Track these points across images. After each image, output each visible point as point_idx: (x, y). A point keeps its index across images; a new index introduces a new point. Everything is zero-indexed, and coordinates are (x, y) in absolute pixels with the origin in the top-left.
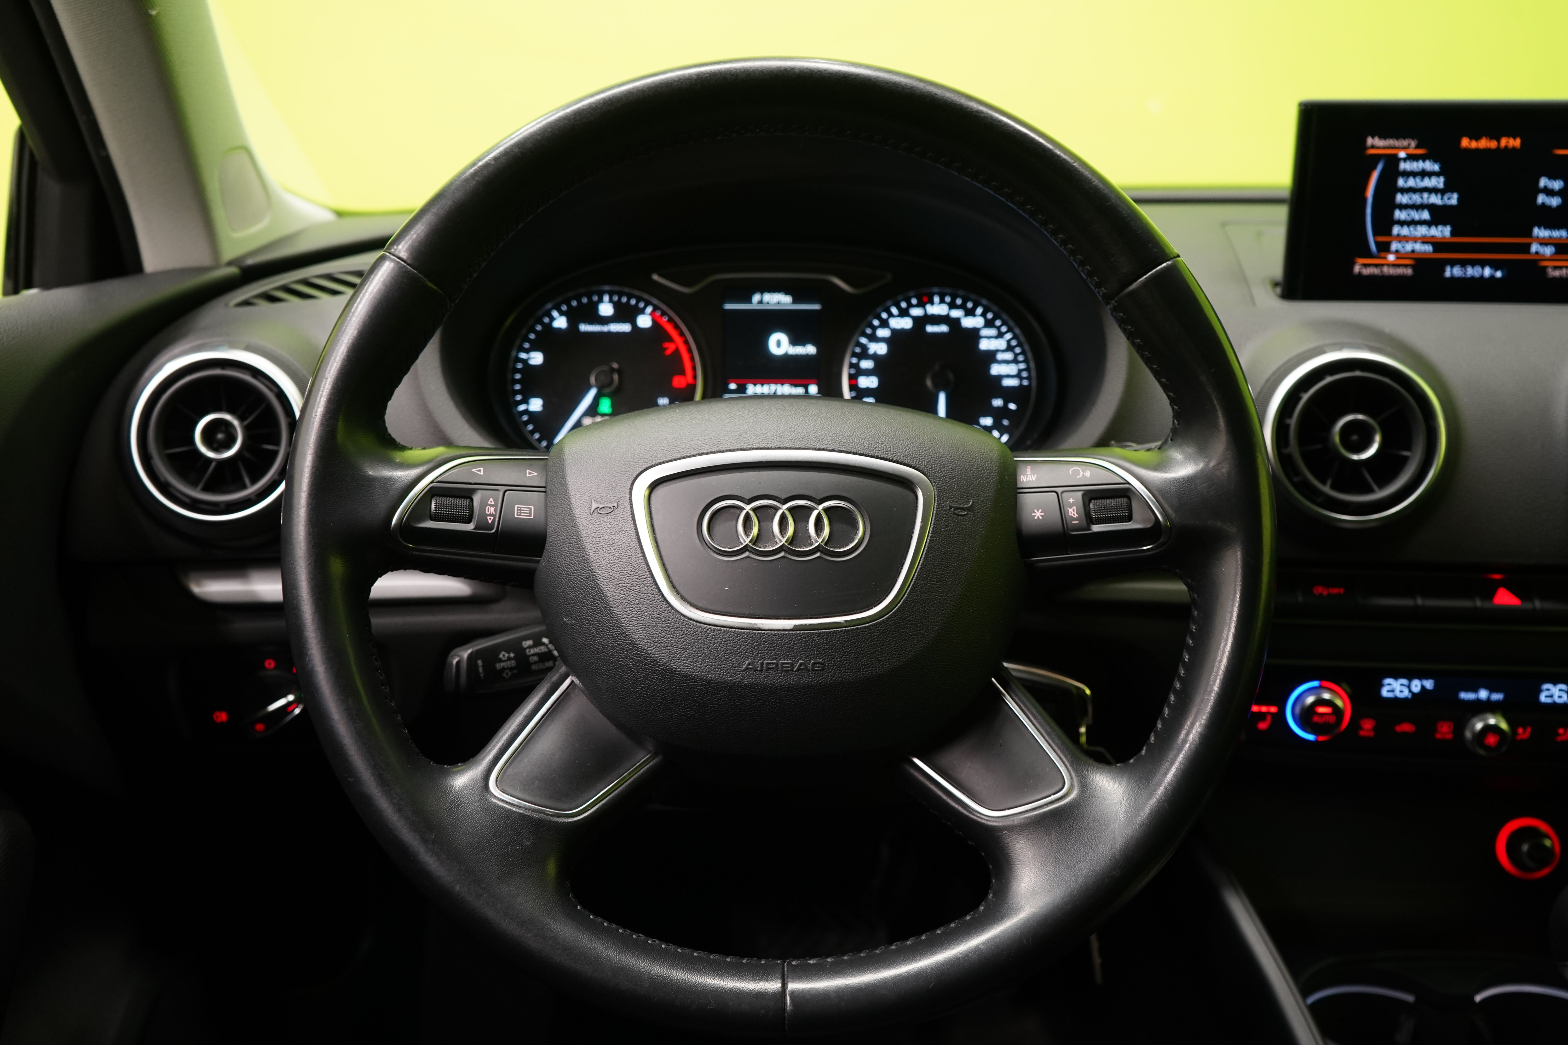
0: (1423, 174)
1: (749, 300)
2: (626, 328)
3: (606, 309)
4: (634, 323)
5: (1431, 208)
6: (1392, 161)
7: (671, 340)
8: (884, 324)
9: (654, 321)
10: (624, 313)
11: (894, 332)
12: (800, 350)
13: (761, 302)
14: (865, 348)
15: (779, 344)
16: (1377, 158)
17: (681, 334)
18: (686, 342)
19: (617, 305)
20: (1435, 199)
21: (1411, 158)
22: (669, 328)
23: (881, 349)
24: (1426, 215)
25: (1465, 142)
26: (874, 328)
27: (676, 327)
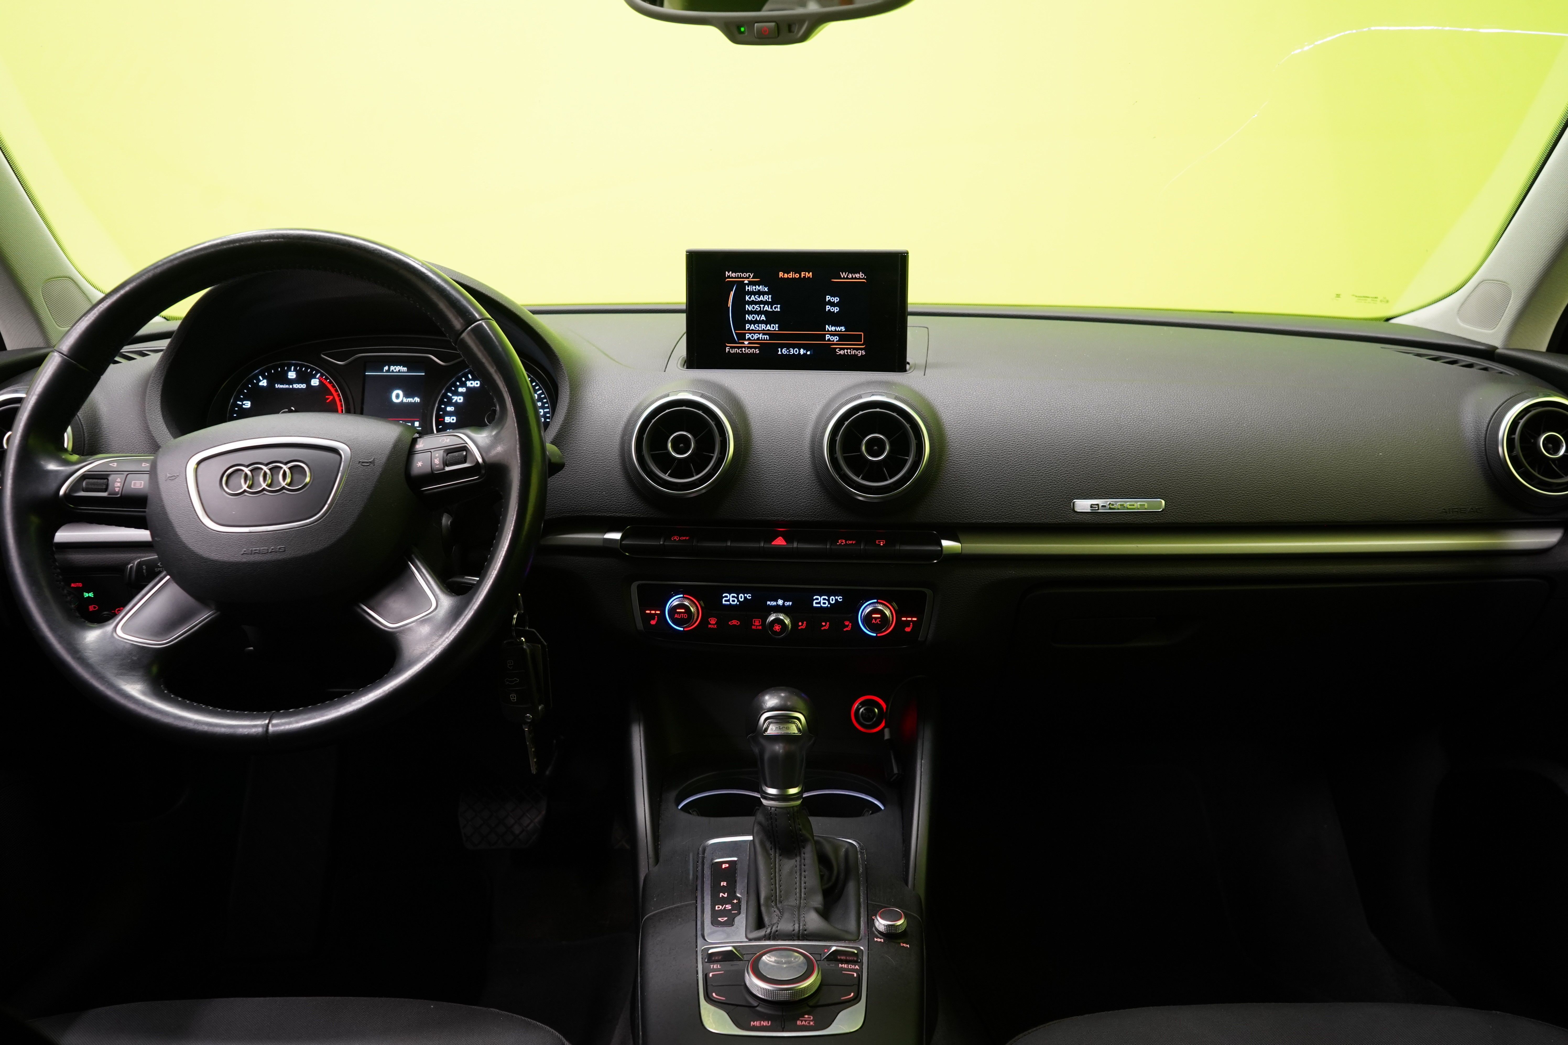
0: (760, 293)
1: (382, 371)
2: (303, 386)
3: (292, 375)
4: (308, 383)
5: (766, 313)
6: (741, 285)
7: (332, 394)
8: (463, 384)
9: (320, 382)
10: (303, 377)
11: (468, 389)
12: (410, 400)
13: (388, 371)
14: (450, 399)
15: (398, 396)
16: (732, 283)
17: (336, 391)
18: (338, 395)
19: (298, 373)
20: (767, 308)
21: (751, 283)
22: (329, 386)
23: (460, 399)
24: (763, 318)
25: (781, 274)
26: (457, 387)
27: (334, 386)
